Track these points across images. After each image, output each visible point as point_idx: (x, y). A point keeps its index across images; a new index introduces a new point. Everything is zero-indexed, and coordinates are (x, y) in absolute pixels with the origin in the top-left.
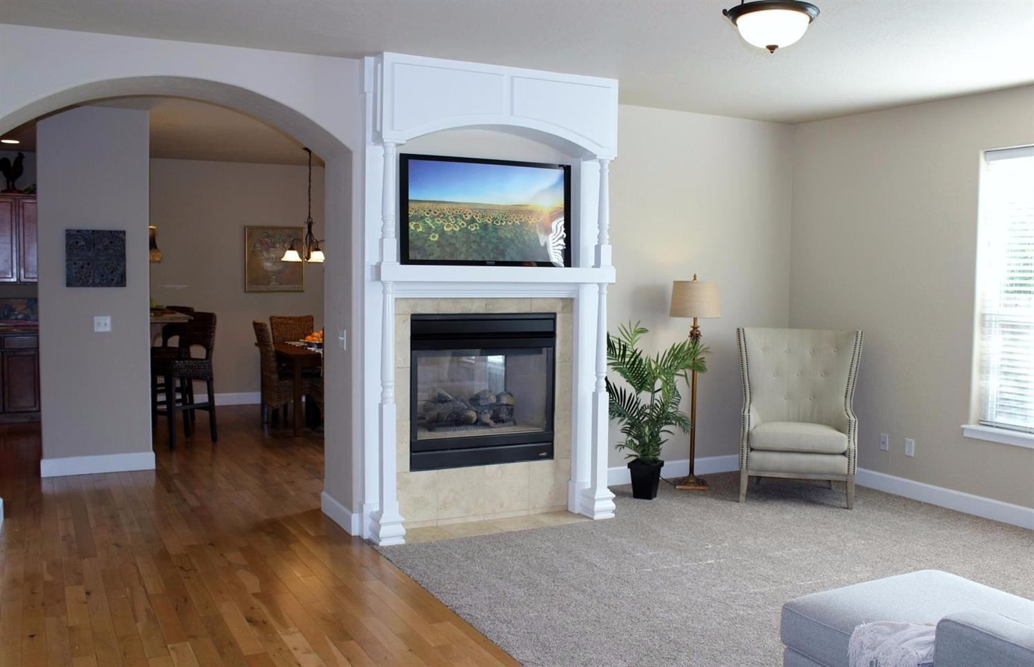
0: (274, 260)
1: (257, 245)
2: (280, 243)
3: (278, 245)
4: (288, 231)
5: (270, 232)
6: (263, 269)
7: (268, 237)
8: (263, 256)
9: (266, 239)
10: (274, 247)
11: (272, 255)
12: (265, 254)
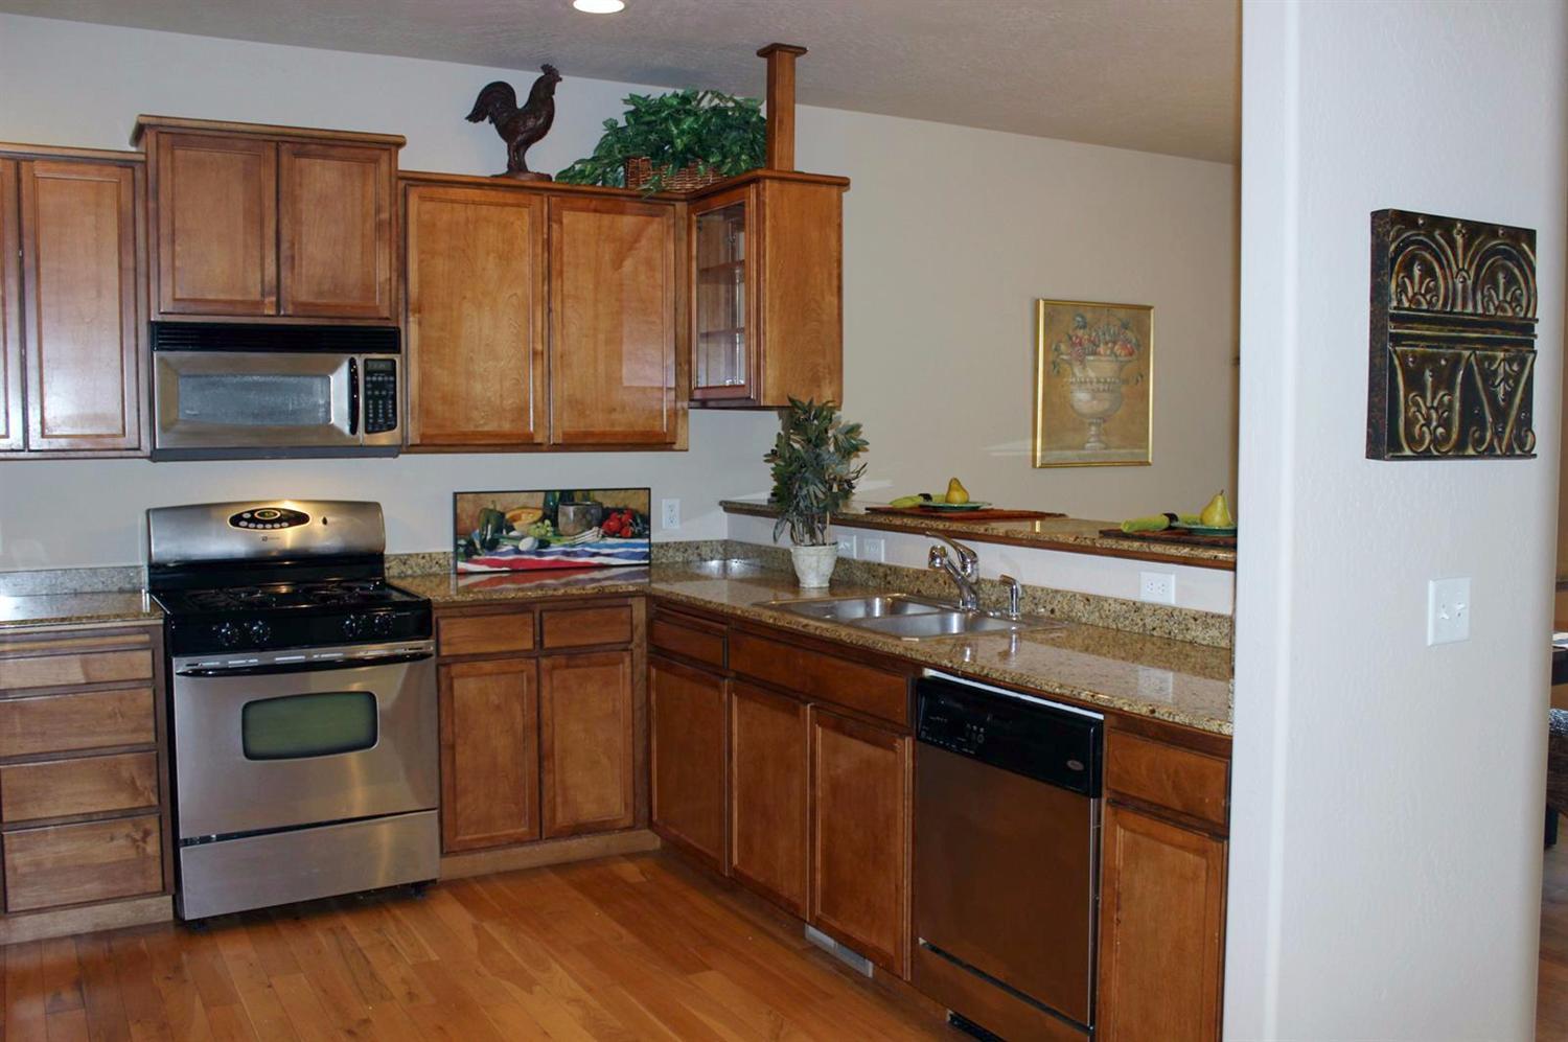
0: (1095, 386)
1: (1063, 347)
2: (1107, 343)
3: (1101, 349)
4: (1122, 313)
5: (1089, 316)
6: (1072, 407)
7: (1084, 327)
8: (1074, 375)
9: (1080, 333)
10: (1094, 353)
11: (1092, 374)
12: (1077, 370)
